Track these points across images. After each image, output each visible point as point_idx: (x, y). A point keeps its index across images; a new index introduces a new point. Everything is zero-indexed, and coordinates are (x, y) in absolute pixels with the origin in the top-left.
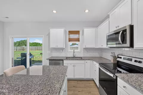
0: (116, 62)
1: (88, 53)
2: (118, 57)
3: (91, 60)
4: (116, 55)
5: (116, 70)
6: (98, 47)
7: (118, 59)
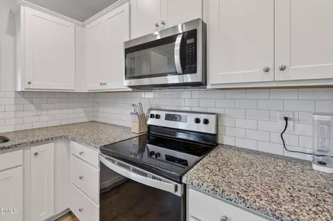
0: (145, 130)
1: (44, 112)
2: (152, 116)
3: (57, 138)
4: (145, 112)
5: (146, 153)
6: (85, 91)
7: (151, 122)
